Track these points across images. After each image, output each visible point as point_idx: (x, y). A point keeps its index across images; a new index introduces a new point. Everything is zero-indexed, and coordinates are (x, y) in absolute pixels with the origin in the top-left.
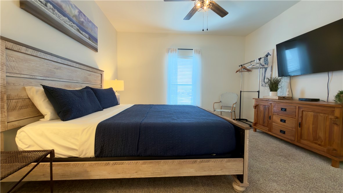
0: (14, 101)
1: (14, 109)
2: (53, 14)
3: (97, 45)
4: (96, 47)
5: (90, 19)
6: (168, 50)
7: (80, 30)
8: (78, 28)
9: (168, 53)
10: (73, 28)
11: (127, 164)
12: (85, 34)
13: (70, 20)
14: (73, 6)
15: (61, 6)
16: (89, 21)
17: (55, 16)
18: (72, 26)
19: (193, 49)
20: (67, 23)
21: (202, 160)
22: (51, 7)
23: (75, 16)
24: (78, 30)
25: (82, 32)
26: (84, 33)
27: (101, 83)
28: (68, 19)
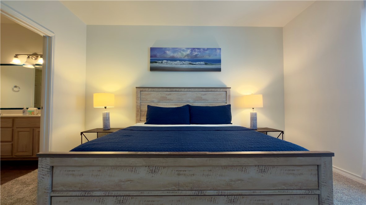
0: (144, 112)
1: (143, 116)
8: (190, 62)
12: (199, 63)
18: (184, 64)
24: (190, 64)
26: (197, 63)
27: (226, 100)
28: (179, 61)
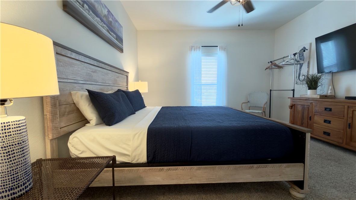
0: (64, 106)
1: (64, 115)
2: (89, 14)
3: (122, 45)
4: (122, 47)
5: (116, 18)
6: (192, 48)
7: (109, 30)
8: (108, 28)
9: (192, 51)
10: (104, 28)
11: (181, 170)
13: (102, 21)
14: (104, 5)
15: (94, 6)
16: (115, 21)
17: (90, 17)
18: (103, 27)
19: (217, 46)
20: (99, 23)
21: (260, 166)
22: (87, 8)
23: (105, 16)
24: (108, 31)
25: (111, 33)
26: (112, 33)
27: (127, 85)
28: (100, 19)
